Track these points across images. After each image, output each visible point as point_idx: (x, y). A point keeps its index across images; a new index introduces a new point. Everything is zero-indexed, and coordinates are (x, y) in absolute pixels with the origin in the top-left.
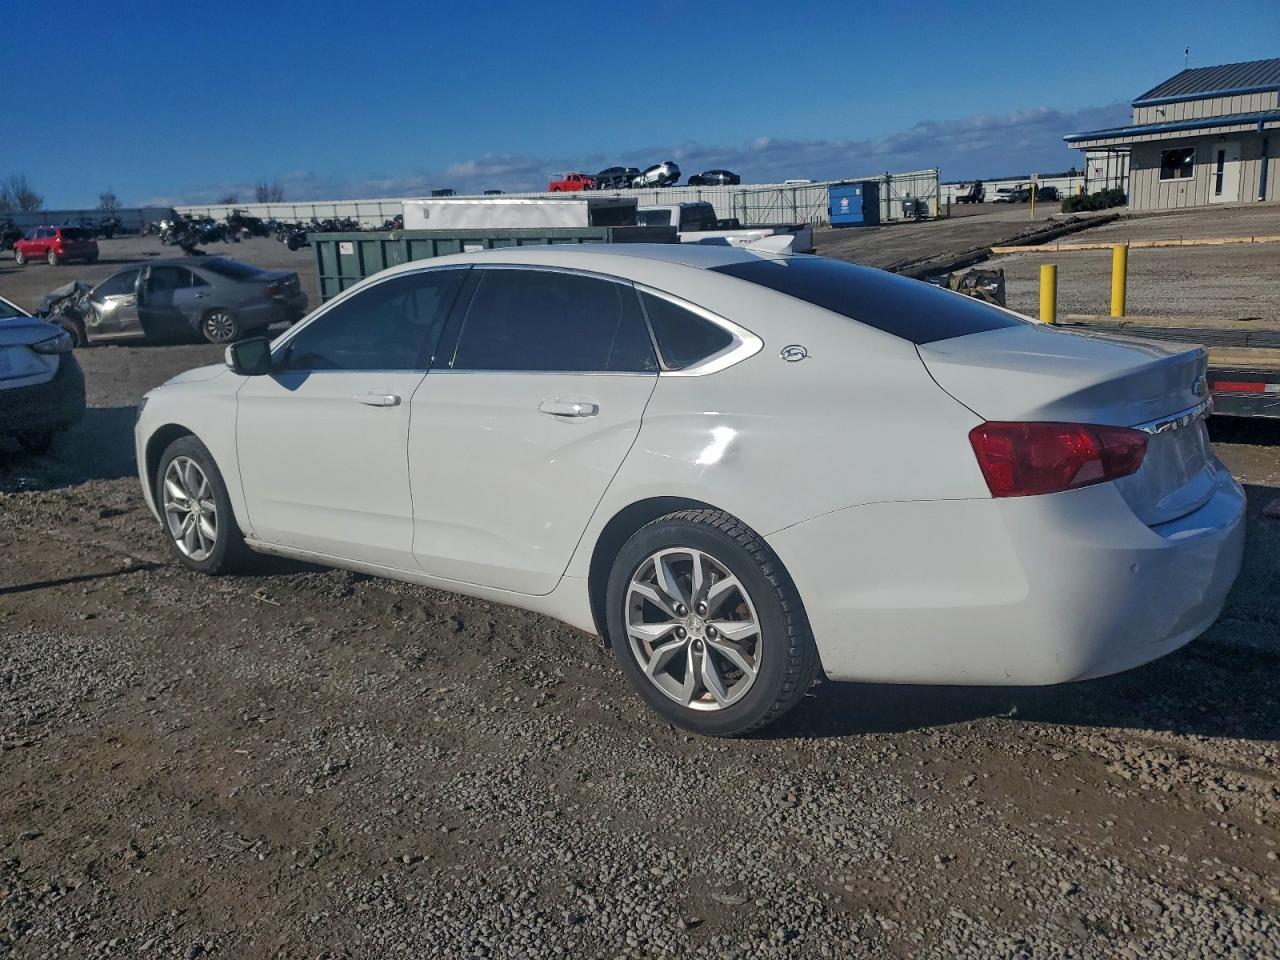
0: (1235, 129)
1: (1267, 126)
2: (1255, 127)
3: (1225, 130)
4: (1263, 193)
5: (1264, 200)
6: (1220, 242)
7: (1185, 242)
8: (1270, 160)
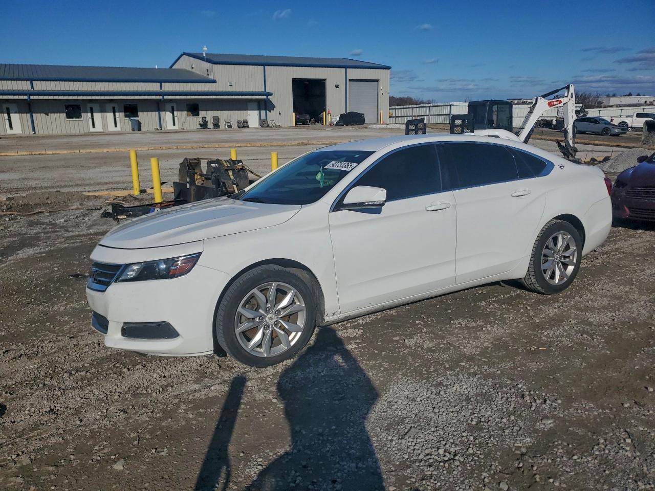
0: (16, 97)
1: (32, 97)
2: (26, 97)
3: (11, 97)
4: (34, 130)
5: (35, 133)
6: (65, 152)
7: (48, 152)
8: (33, 114)
